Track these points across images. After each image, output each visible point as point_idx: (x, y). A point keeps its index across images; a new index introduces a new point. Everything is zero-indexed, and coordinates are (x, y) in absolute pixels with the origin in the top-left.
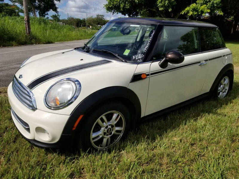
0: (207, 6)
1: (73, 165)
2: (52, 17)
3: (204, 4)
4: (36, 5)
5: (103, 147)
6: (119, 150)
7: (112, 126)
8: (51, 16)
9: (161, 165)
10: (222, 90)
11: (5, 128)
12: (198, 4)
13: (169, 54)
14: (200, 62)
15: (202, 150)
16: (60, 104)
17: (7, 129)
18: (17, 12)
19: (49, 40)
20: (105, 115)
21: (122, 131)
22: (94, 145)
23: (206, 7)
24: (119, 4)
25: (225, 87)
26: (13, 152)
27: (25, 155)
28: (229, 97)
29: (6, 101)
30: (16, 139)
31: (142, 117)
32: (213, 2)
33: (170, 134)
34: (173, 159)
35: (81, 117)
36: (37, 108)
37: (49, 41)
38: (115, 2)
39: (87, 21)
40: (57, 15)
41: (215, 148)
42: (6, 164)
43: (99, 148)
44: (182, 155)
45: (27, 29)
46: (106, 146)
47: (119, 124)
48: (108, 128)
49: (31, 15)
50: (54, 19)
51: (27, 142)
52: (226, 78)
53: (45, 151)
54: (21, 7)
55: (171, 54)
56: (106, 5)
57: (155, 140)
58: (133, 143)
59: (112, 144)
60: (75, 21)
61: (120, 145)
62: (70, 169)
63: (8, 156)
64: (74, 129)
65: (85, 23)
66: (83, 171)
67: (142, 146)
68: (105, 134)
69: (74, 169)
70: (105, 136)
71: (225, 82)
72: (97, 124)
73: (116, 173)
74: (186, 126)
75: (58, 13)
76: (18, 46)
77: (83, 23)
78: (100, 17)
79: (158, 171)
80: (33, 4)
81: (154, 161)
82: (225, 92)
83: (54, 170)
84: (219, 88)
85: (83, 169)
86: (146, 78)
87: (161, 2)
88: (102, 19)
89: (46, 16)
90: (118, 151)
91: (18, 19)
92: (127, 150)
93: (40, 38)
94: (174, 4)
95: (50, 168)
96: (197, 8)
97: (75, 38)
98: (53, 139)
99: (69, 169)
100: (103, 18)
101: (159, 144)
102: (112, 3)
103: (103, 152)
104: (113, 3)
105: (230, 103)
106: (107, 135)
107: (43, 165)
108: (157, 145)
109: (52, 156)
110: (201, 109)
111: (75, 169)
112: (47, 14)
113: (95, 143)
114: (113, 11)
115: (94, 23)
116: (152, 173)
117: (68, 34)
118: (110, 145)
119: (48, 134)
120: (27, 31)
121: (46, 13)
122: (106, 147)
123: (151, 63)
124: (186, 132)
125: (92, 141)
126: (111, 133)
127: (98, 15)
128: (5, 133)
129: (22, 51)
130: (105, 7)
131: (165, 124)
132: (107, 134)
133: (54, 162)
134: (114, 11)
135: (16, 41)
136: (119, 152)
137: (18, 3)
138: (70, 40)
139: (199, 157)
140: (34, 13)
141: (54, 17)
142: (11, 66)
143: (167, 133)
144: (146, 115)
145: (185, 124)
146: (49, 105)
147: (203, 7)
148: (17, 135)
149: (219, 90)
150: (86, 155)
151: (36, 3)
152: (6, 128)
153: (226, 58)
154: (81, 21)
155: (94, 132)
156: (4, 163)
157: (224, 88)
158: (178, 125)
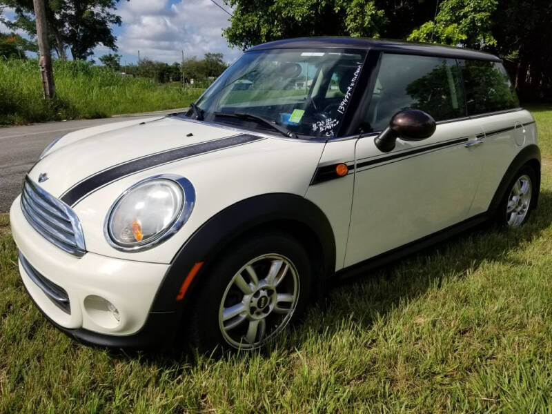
0: (460, 26)
1: (179, 387)
2: (102, 60)
3: (452, 22)
4: (66, 32)
5: (248, 343)
6: (289, 349)
7: (270, 292)
8: (100, 59)
9: (393, 381)
10: (517, 207)
11: (7, 305)
12: (439, 23)
13: (399, 118)
14: (466, 140)
15: (488, 345)
16: (145, 238)
17: (12, 308)
18: (21, 51)
19: (97, 111)
20: (253, 265)
21: (292, 305)
22: (228, 337)
23: (458, 28)
24: (258, 26)
25: (522, 202)
26: (28, 361)
27: (59, 366)
28: (532, 224)
29: (4, 244)
30: (33, 329)
31: (337, 269)
32: (474, 17)
33: (406, 310)
34: (421, 367)
35: (197, 267)
36: (88, 250)
37: (97, 113)
38: (249, 22)
39: (184, 68)
40: (113, 56)
41: (517, 338)
42: (12, 391)
43: (240, 345)
44: (440, 356)
45: (47, 85)
46: (255, 342)
47: (284, 287)
48: (261, 296)
49: (55, 55)
50: (107, 65)
51: (62, 335)
52: (524, 179)
53: (108, 354)
54: (30, 36)
55: (403, 117)
56: (228, 31)
57: (372, 324)
58: (321, 332)
59: (270, 336)
60: (156, 69)
61: (288, 338)
62: (174, 397)
63: (17, 370)
64: (180, 297)
65: (179, 73)
66: (205, 402)
67: (342, 338)
68: (252, 310)
69: (182, 396)
70: (254, 316)
71: (522, 189)
72: (235, 286)
73: (285, 405)
74: (443, 291)
75: (116, 51)
76: (26, 125)
77: (173, 74)
78: (214, 58)
79: (389, 396)
80: (59, 30)
81: (375, 374)
82: (522, 211)
83: (132, 400)
84: (510, 204)
85: (204, 396)
86: (347, 174)
87: (354, 20)
88: (218, 64)
89: (89, 58)
90: (286, 352)
91: (23, 65)
92: (306, 349)
93: (77, 106)
94: (384, 23)
95: (124, 396)
96: (437, 32)
97: (157, 105)
98: (129, 324)
99: (170, 397)
100: (221, 61)
101: (381, 334)
102: (241, 26)
103: (250, 356)
104: (244, 24)
105: (538, 238)
106: (258, 314)
107: (105, 388)
108: (378, 335)
109: (127, 368)
110: (472, 251)
111: (185, 396)
112: (92, 53)
113: (230, 332)
114: (243, 44)
115: (199, 72)
116: (374, 399)
117: (141, 96)
118: (264, 337)
119: (116, 311)
120: (45, 90)
121: (88, 51)
122: (256, 344)
123: (356, 140)
124: (443, 305)
125: (224, 329)
126: (268, 308)
127: (208, 55)
128: (8, 318)
129: (36, 135)
130: (226, 36)
131: (389, 286)
132: (258, 310)
133: (132, 381)
134: (247, 44)
135: (20, 114)
136: (289, 354)
137: (24, 29)
138: (147, 111)
139: (482, 361)
140: (62, 51)
141: (108, 59)
142: (12, 168)
143: (397, 306)
144: (347, 265)
145: (439, 286)
146: (118, 241)
147: (450, 29)
148: (37, 321)
149: (509, 207)
150: (210, 363)
151: (65, 29)
152: (9, 305)
153: (524, 131)
154: (170, 68)
155: (227, 305)
156: (9, 387)
157: (520, 203)
158: (423, 288)
